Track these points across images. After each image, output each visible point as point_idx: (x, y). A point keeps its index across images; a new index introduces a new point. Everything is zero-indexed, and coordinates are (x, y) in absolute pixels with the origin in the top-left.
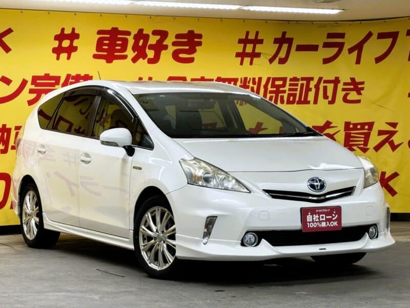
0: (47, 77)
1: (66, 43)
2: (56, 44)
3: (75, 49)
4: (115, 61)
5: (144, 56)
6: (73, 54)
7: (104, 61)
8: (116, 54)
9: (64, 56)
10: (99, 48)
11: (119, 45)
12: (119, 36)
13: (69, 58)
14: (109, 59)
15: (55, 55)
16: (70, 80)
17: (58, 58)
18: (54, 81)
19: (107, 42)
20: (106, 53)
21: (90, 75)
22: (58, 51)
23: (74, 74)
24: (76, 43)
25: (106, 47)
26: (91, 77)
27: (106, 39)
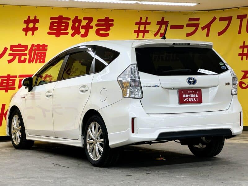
0: (20, 45)
1: (31, 25)
2: (25, 26)
3: (37, 29)
4: (61, 36)
5: (79, 33)
6: (35, 32)
7: (54, 36)
8: (62, 31)
9: (30, 33)
10: (51, 27)
11: (63, 26)
12: (63, 21)
13: (33, 34)
14: (58, 35)
15: (24, 33)
16: (34, 48)
17: (26, 34)
18: (24, 49)
19: (56, 24)
20: (55, 31)
21: (46, 44)
22: (26, 30)
23: (36, 44)
24: (37, 25)
25: (56, 28)
26: (47, 46)
27: (55, 22)
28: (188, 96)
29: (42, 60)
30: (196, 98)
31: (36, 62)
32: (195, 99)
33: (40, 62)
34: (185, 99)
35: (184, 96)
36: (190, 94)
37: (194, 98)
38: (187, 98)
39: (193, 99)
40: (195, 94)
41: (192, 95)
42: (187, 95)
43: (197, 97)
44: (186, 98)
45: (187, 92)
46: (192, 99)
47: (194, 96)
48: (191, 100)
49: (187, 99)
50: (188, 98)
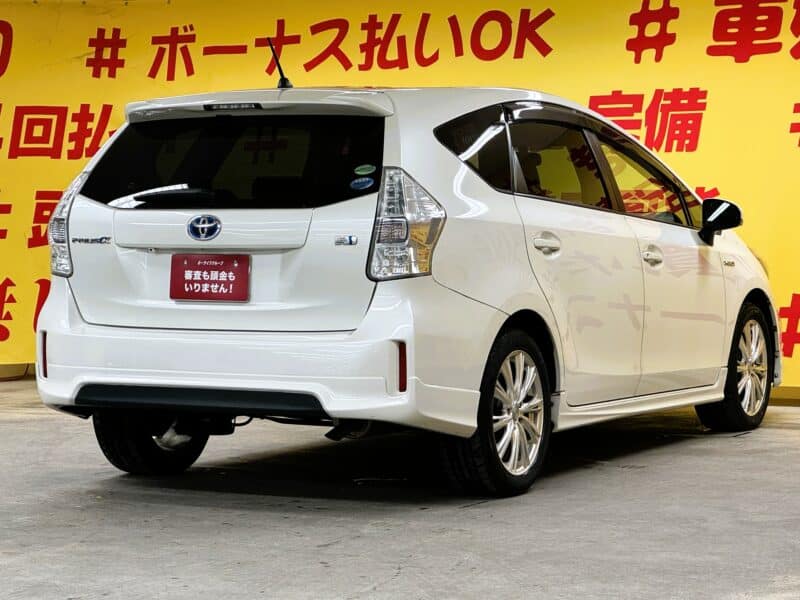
0: (617, 96)
1: (653, 29)
2: (633, 32)
3: (671, 39)
4: (754, 59)
6: (667, 50)
7: (729, 60)
8: (756, 42)
9: (649, 54)
10: (720, 30)
11: (761, 23)
12: (762, 5)
13: (658, 58)
14: (742, 54)
15: (632, 54)
16: (663, 102)
17: (638, 60)
18: (630, 106)
19: (737, 19)
20: (734, 43)
21: (701, 89)
22: (637, 46)
23: (668, 89)
24: (672, 27)
25: (735, 30)
26: (704, 94)
27: (734, 13)
28: (201, 277)
29: (687, 142)
30: (227, 283)
31: (668, 149)
32: (222, 288)
33: (679, 149)
34: (188, 286)
35: (188, 275)
36: (209, 269)
37: (219, 283)
38: (197, 281)
39: (217, 286)
40: (227, 272)
41: (216, 273)
42: (198, 274)
43: (231, 282)
44: (192, 282)
45: (199, 263)
46: (212, 286)
47: (223, 276)
48: (210, 289)
49: (196, 285)
50: (202, 282)
